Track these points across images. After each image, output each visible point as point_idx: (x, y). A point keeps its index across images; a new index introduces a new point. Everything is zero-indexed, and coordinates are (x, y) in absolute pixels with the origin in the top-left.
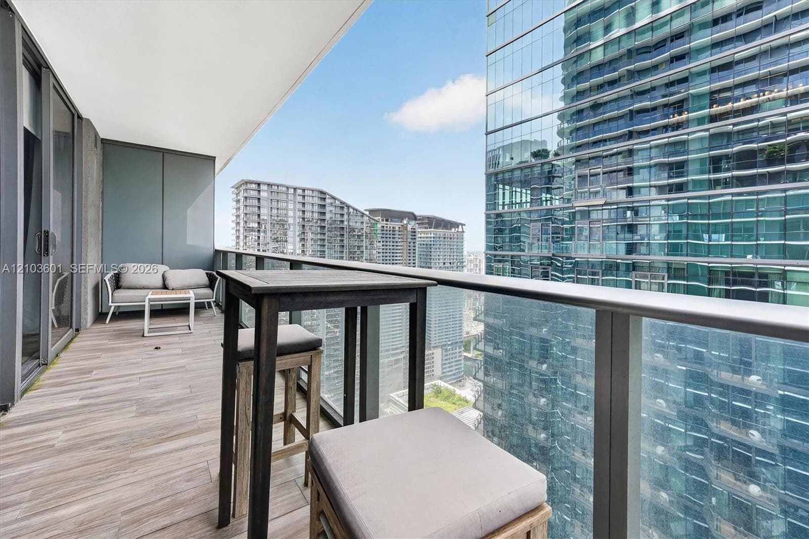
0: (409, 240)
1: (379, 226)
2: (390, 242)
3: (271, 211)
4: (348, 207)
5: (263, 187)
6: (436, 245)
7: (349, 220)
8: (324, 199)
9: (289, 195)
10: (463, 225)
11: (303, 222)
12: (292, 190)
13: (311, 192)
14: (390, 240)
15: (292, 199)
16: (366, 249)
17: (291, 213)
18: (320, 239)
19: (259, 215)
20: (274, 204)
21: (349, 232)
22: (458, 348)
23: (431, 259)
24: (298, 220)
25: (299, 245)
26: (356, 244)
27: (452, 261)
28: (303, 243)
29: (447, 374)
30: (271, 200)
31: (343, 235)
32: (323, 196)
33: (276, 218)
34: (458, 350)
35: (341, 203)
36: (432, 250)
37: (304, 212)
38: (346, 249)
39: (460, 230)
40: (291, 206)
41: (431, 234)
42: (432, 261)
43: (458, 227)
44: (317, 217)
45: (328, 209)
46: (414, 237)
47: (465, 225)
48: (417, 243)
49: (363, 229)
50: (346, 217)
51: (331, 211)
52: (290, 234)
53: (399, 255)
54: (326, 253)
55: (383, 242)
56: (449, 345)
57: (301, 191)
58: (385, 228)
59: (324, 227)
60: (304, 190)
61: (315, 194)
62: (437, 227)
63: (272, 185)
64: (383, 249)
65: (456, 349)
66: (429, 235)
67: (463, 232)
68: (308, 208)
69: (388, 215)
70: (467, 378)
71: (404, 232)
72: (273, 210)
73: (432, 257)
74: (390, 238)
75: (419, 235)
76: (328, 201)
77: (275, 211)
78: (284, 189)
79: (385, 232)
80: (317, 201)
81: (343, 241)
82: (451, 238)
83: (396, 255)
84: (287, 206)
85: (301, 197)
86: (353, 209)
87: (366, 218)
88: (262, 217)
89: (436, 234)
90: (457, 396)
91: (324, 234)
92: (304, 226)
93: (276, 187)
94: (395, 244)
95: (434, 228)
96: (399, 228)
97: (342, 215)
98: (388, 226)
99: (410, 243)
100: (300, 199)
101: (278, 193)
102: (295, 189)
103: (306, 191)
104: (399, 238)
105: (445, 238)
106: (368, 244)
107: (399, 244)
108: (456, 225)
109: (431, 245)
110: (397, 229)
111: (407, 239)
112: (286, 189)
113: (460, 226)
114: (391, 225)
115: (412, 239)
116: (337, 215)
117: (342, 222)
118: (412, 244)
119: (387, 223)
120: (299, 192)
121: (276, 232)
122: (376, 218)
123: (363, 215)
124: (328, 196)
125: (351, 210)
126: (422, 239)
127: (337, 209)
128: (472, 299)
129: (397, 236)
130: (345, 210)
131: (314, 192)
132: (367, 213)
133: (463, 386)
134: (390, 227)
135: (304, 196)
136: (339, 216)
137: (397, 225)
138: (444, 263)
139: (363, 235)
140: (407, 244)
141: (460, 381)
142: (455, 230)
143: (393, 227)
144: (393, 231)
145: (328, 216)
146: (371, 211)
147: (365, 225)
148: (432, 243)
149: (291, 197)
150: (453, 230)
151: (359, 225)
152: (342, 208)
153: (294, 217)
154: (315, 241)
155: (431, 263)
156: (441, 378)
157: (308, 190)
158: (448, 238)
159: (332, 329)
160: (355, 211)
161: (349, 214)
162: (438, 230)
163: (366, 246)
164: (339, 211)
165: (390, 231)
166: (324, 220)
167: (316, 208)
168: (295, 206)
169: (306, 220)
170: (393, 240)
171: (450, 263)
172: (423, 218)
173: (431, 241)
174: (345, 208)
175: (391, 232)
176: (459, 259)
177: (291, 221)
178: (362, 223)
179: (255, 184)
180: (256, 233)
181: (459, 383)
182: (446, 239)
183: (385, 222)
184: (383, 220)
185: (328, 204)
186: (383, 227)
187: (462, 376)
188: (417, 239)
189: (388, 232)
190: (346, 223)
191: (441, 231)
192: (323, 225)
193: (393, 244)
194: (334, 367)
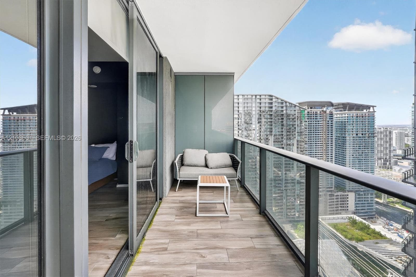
0: (328, 120)
1: (306, 112)
2: (313, 121)
3: (244, 108)
4: (286, 102)
5: (241, 97)
6: (350, 122)
7: (286, 110)
8: (272, 99)
9: (253, 100)
10: (373, 107)
11: (260, 113)
12: (255, 96)
13: (264, 96)
14: (313, 120)
15: (254, 101)
16: (297, 126)
17: (254, 109)
18: (270, 121)
19: (238, 111)
20: (246, 104)
21: (287, 117)
22: (369, 194)
23: (345, 132)
24: (257, 112)
25: (258, 125)
26: (291, 123)
27: (364, 133)
28: (260, 124)
29: (360, 211)
30: (244, 103)
31: (283, 119)
32: (271, 98)
33: (246, 112)
34: (369, 196)
35: (281, 100)
36: (347, 125)
37: (260, 107)
38: (285, 126)
39: (371, 110)
40: (254, 105)
41: (345, 115)
42: (346, 132)
43: (369, 108)
44: (267, 110)
45: (274, 104)
46: (331, 118)
47: (376, 106)
48: (334, 121)
49: (295, 114)
50: (284, 108)
51: (276, 106)
52: (253, 120)
53: (321, 129)
54: (273, 129)
55: (308, 121)
56: (361, 191)
57: (259, 96)
58: (310, 113)
59: (272, 115)
60: (260, 96)
61: (267, 97)
62: (350, 110)
63: (244, 95)
64: (309, 126)
65: (368, 195)
66: (344, 116)
67: (374, 112)
68: (263, 105)
69: (312, 105)
70: (379, 217)
71: (324, 114)
72: (245, 108)
73: (347, 130)
74: (313, 119)
75: (336, 116)
76: (274, 100)
77: (246, 108)
78: (250, 96)
79: (310, 115)
80: (267, 101)
81: (283, 122)
82: (363, 117)
83: (318, 129)
84: (252, 105)
85: (259, 100)
86: (289, 103)
87: (297, 108)
88: (239, 112)
89: (350, 114)
90: (371, 230)
91: (272, 119)
92: (260, 115)
93: (246, 96)
94: (317, 122)
95: (348, 110)
96: (320, 112)
97: (282, 107)
98: (312, 111)
99: (328, 121)
100: (258, 101)
101: (247, 99)
102: (256, 96)
103: (262, 96)
104: (320, 119)
105: (357, 117)
106: (299, 123)
107: (321, 122)
108: (368, 107)
109: (345, 122)
110: (319, 113)
111: (326, 119)
112: (251, 96)
113: (371, 108)
114: (314, 110)
115: (330, 119)
116: (279, 108)
117: (283, 111)
118: (330, 122)
119: (312, 110)
120: (258, 97)
121: (246, 119)
122: (304, 107)
123: (295, 106)
124: (274, 98)
125: (288, 104)
126: (338, 119)
127: (279, 104)
128: (382, 160)
129: (318, 117)
130: (284, 104)
131: (266, 96)
132: (298, 105)
133: (375, 222)
134: (313, 112)
135: (260, 99)
136: (280, 108)
137: (318, 111)
138: (357, 134)
139: (295, 118)
140: (326, 122)
141: (372, 218)
142: (367, 111)
143: (316, 112)
144: (316, 114)
145: (274, 109)
146: (299, 104)
147: (296, 112)
148: (346, 120)
149: (254, 100)
150: (365, 111)
151: (293, 113)
152: (282, 103)
153: (256, 111)
154: (267, 123)
155: (345, 134)
156: (354, 213)
157: (262, 95)
158: (360, 117)
159: (277, 172)
160: (290, 104)
161: (286, 106)
162: (351, 112)
163: (297, 125)
164: (280, 105)
165: (313, 114)
166: (272, 111)
167: (267, 105)
168: (256, 105)
169: (262, 112)
170: (316, 120)
171: (362, 134)
172: (339, 104)
173: (345, 119)
174: (284, 103)
175: (315, 115)
176: (371, 131)
177: (254, 113)
178: (295, 111)
179: (237, 96)
180: (237, 120)
181: (372, 220)
182: (359, 117)
183: (310, 109)
184: (308, 108)
185: (274, 102)
186: (309, 112)
187: (374, 215)
188: (334, 119)
189: (312, 115)
190: (285, 112)
191: (354, 113)
192: (271, 114)
193: (316, 123)
194: (278, 193)
